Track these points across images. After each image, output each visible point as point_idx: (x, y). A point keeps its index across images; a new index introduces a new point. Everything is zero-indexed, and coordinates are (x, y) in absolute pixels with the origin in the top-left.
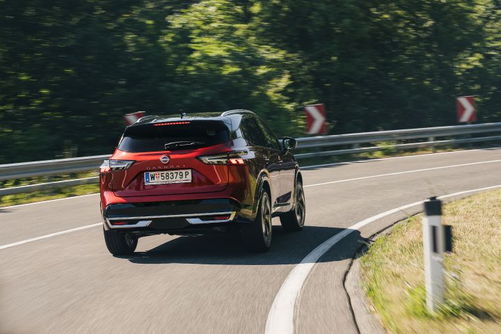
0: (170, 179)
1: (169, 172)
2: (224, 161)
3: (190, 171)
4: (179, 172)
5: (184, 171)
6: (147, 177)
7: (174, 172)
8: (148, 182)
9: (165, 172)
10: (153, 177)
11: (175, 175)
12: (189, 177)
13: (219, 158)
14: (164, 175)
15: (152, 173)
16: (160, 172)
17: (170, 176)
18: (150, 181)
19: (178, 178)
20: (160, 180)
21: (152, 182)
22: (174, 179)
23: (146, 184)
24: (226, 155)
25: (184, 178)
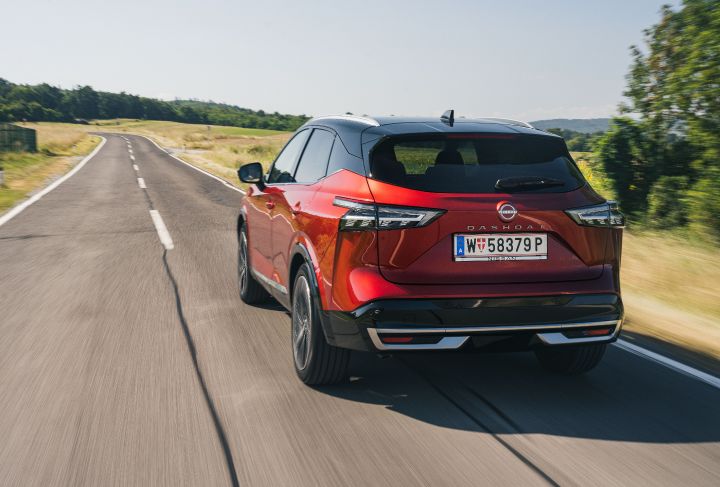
0: (505, 252)
1: (505, 238)
3: (544, 237)
4: (523, 237)
5: (533, 237)
6: (461, 245)
7: (513, 237)
8: (461, 255)
9: (496, 237)
10: (472, 246)
11: (516, 243)
12: (543, 249)
13: (594, 215)
14: (495, 243)
15: (472, 238)
16: (487, 237)
17: (506, 245)
18: (466, 253)
19: (521, 251)
20: (486, 252)
21: (469, 256)
22: (514, 252)
23: (458, 259)
24: (606, 209)
25: (532, 250)
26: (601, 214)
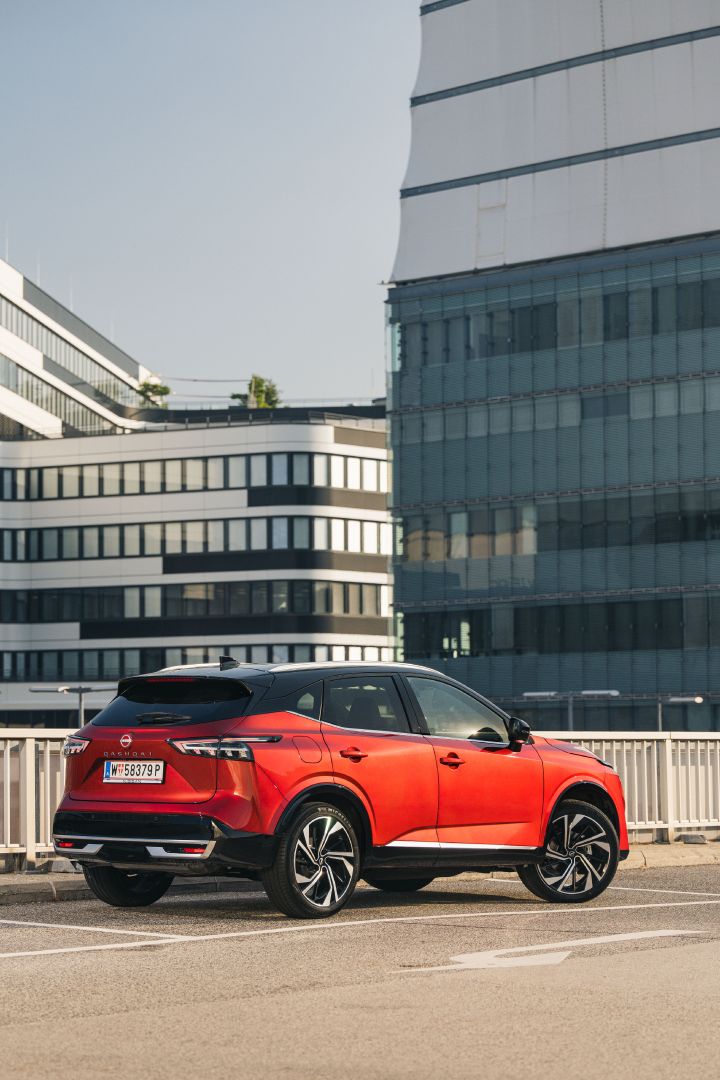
0: (136, 776)
1: (136, 763)
2: (212, 751)
3: (161, 764)
4: (148, 763)
5: (154, 764)
6: (108, 767)
7: (141, 763)
8: (108, 777)
9: (130, 763)
10: (114, 770)
11: (142, 768)
12: (160, 775)
13: (207, 745)
14: (129, 768)
15: (114, 763)
16: (125, 763)
17: (136, 770)
18: (111, 775)
19: (145, 775)
20: (123, 775)
21: (113, 778)
22: (141, 776)
23: (105, 780)
24: (216, 741)
25: (153, 776)
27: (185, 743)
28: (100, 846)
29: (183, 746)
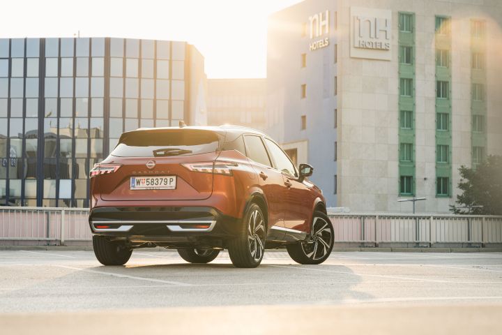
0: (154, 185)
1: (155, 178)
2: (209, 170)
3: (174, 178)
4: (164, 178)
5: (168, 178)
6: (133, 182)
7: (159, 178)
8: (134, 187)
9: (151, 178)
10: (138, 182)
11: (160, 181)
12: (173, 184)
13: (205, 166)
14: (150, 181)
15: (138, 178)
16: (146, 178)
17: (155, 182)
18: (136, 186)
19: (163, 184)
20: (145, 185)
21: (137, 187)
22: (159, 185)
23: (132, 188)
24: (212, 164)
25: (168, 185)
26: (209, 166)
27: (192, 165)
28: (131, 227)
29: (190, 167)
